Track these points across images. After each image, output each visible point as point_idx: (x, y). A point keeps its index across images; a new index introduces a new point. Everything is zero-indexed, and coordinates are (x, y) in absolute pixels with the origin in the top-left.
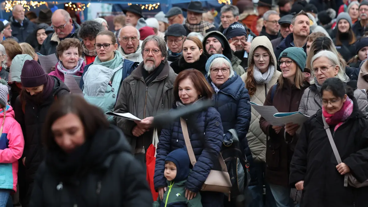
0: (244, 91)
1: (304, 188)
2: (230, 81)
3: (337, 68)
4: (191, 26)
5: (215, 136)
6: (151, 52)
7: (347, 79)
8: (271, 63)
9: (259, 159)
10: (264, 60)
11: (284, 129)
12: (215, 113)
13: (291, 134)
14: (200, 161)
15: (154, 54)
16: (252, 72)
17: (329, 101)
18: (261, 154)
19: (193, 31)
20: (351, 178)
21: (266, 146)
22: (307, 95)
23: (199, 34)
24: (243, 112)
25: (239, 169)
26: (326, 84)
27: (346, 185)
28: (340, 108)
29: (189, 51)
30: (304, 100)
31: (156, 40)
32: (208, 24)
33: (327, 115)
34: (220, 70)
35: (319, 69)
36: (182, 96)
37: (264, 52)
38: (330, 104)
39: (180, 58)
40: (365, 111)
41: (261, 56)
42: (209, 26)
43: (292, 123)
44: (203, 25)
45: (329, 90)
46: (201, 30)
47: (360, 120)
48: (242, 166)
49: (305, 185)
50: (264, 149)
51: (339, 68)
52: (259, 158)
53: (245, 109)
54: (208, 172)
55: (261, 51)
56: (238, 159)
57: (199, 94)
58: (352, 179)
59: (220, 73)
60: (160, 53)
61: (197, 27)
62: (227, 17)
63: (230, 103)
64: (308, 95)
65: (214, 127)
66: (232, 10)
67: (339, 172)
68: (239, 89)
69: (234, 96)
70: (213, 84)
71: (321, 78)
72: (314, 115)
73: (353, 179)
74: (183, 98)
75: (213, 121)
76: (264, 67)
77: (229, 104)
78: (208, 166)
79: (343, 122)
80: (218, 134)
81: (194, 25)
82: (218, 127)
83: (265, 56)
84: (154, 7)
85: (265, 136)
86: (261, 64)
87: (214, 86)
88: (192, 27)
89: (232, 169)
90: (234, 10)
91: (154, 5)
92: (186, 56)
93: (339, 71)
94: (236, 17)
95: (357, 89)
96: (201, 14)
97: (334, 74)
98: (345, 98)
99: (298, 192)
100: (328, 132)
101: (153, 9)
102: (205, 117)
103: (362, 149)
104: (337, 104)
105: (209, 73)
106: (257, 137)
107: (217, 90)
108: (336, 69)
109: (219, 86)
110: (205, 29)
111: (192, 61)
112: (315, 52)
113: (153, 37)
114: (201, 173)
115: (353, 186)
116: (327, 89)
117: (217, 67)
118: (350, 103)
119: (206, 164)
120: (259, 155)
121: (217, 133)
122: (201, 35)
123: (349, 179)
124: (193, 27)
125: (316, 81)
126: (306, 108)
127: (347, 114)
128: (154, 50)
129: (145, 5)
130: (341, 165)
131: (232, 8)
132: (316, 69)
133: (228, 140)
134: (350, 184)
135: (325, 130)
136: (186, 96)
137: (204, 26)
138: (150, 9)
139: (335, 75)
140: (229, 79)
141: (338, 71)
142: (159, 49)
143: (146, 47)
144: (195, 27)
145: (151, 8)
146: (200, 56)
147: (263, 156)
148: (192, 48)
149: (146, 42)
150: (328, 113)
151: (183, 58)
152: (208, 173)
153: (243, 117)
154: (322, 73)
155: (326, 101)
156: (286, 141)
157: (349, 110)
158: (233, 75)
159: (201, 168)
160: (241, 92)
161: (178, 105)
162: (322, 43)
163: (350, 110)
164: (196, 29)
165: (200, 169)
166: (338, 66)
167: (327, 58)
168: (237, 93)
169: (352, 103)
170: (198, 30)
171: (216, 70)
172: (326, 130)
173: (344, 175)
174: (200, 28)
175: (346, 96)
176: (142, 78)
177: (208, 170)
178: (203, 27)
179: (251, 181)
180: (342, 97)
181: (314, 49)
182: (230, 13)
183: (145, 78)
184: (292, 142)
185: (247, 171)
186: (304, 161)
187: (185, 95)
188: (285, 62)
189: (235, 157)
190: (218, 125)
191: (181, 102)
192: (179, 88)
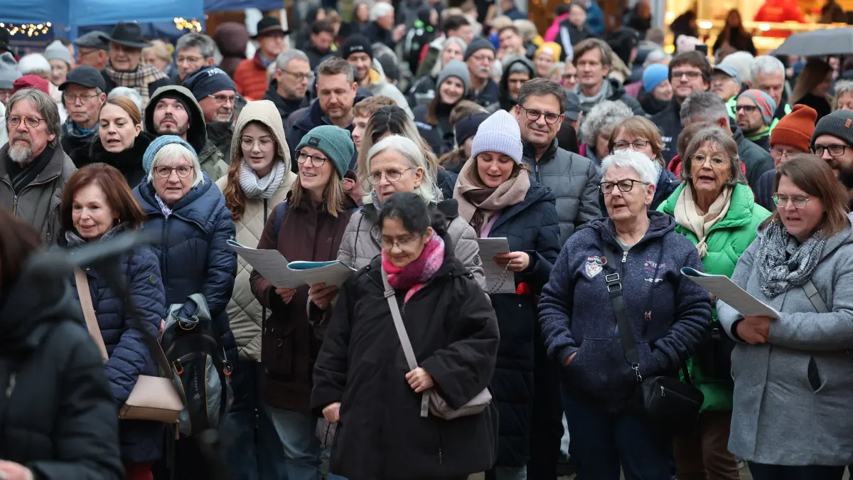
0: (223, 214)
1: (340, 419)
2: (195, 194)
3: (420, 173)
4: (117, 73)
5: (149, 304)
6: (23, 122)
7: (439, 196)
8: (277, 157)
9: (245, 355)
10: (262, 151)
11: (308, 295)
12: (148, 256)
13: (320, 306)
14: (115, 356)
15: (29, 126)
16: (236, 174)
17: (396, 241)
18: (249, 345)
19: (121, 85)
20: (436, 398)
21: (261, 329)
22: (356, 226)
23: (133, 93)
24: (220, 260)
25: (209, 377)
26: (390, 204)
27: (424, 413)
28: (417, 256)
29: (112, 127)
30: (349, 235)
31: (34, 98)
32: (154, 72)
33: (392, 269)
34: (174, 171)
35: (383, 174)
36: (81, 222)
37: (263, 134)
38: (398, 246)
39: (93, 140)
40: (473, 263)
41: (256, 142)
42: (156, 75)
43: (324, 283)
44: (143, 73)
45: (395, 217)
46: (138, 83)
47: (457, 280)
48: (216, 370)
49: (342, 411)
50: (256, 333)
51: (424, 174)
52: (246, 353)
53: (225, 251)
54: (133, 379)
55: (255, 132)
56: (209, 357)
57: (115, 217)
58: (437, 401)
59: (174, 177)
60: (42, 126)
61: (129, 76)
62: (191, 59)
63: (194, 239)
64: (359, 226)
65: (146, 286)
66: (200, 44)
67: (412, 386)
68: (212, 211)
69: (201, 224)
70: (158, 199)
71: (385, 192)
72: (365, 268)
73: (439, 402)
74: (83, 227)
75: (145, 274)
76: (262, 165)
77: (192, 241)
78: (134, 368)
79: (423, 283)
80: (153, 301)
81: (123, 71)
82: (154, 286)
83: (263, 142)
84: (40, 31)
85: (261, 308)
86: (256, 158)
87: (161, 203)
88: (119, 75)
89: (196, 378)
90: (203, 45)
91: (40, 27)
92: (105, 138)
93: (423, 180)
94: (209, 59)
95: (457, 216)
96: (139, 50)
97: (413, 185)
98: (428, 235)
99: (331, 425)
100: (393, 303)
101: (37, 34)
102: (126, 265)
103: (460, 340)
104: (412, 247)
105: (150, 177)
106: (243, 309)
107: (167, 211)
108: (417, 175)
109: (170, 204)
110: (147, 81)
111: (118, 148)
112: (376, 138)
113: (30, 92)
114: (119, 381)
115: (438, 415)
116: (391, 215)
117: (167, 163)
118: (437, 245)
119: (130, 362)
120: (245, 346)
121: (152, 298)
122: (138, 93)
123: (431, 401)
124: (122, 75)
125: (375, 198)
126: (352, 254)
127: (431, 268)
128: (30, 120)
129: (19, 26)
130: (415, 372)
131: (199, 41)
132: (377, 174)
133: (189, 317)
134: (433, 411)
135: (386, 299)
136: (91, 222)
137: (146, 74)
138: (30, 33)
139: (415, 188)
140: (192, 189)
141: (421, 178)
142: (40, 118)
143: (14, 112)
144: (125, 75)
145: (33, 33)
146: (136, 139)
147: (254, 349)
148: (118, 122)
149: (13, 103)
150: (392, 265)
151: (99, 141)
152: (133, 382)
153: (220, 270)
154: (389, 183)
155: (390, 240)
156: (311, 320)
157: (435, 261)
158: (201, 181)
159: (118, 372)
160: (217, 216)
161: (70, 237)
162: (387, 119)
163: (438, 259)
164: (129, 80)
165: (117, 374)
166: (421, 170)
167: (399, 151)
168: (208, 220)
169: (442, 244)
170: (132, 83)
171: (164, 169)
172: (389, 300)
173: (420, 394)
174: (136, 79)
175: (431, 231)
176: (7, 177)
177: (133, 377)
178: (143, 78)
179: (234, 403)
180: (422, 231)
181: (371, 131)
182: (195, 52)
183: (11, 178)
184: (322, 321)
185: (227, 382)
186: (343, 363)
187: (88, 219)
188: (311, 157)
189: (203, 354)
190: (154, 282)
191: (77, 233)
192: (74, 204)
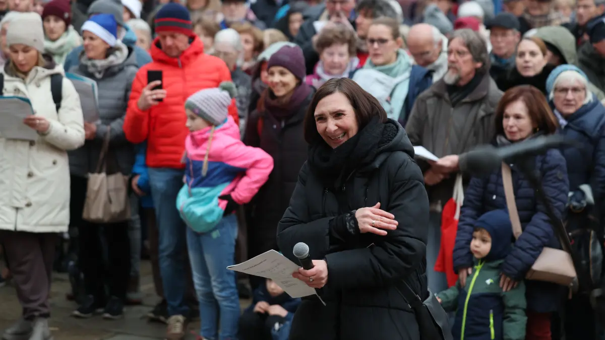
2: (586, 110)
4: (532, 17)
5: (555, 195)
6: (453, 54)
12: (557, 157)
14: (528, 232)
15: (457, 57)
25: (593, 248)
29: (528, 57)
34: (570, 91)
36: (508, 129)
39: (510, 68)
48: (598, 244)
54: (539, 250)
56: (592, 232)
57: (535, 126)
59: (570, 95)
63: (584, 143)
65: (554, 180)
69: (590, 132)
70: (557, 113)
74: (509, 132)
75: (554, 171)
77: (582, 145)
78: (540, 241)
80: (560, 192)
82: (561, 181)
87: (559, 116)
89: (583, 248)
102: (541, 163)
105: (551, 95)
107: (563, 122)
109: (567, 117)
111: (531, 73)
114: (528, 251)
117: (565, 85)
119: (537, 237)
121: (558, 190)
133: (579, 201)
136: (515, 129)
140: (583, 106)
146: (544, 67)
148: (533, 54)
151: (516, 68)
152: (539, 252)
158: (591, 100)
159: (528, 243)
160: (602, 127)
161: (500, 140)
165: (526, 245)
171: (563, 90)
174: (546, 22)
176: (446, 95)
177: (539, 248)
178: (552, 21)
183: (450, 95)
187: (513, 126)
189: (588, 230)
190: (560, 178)
191: (506, 137)
192: (504, 115)
